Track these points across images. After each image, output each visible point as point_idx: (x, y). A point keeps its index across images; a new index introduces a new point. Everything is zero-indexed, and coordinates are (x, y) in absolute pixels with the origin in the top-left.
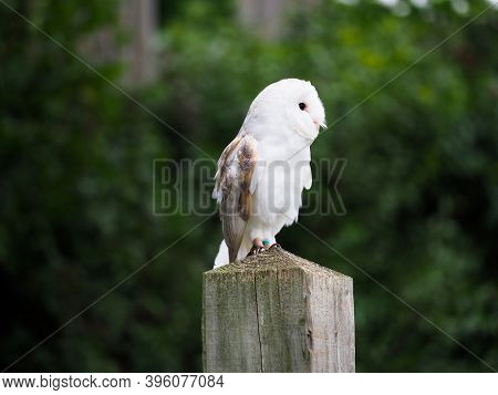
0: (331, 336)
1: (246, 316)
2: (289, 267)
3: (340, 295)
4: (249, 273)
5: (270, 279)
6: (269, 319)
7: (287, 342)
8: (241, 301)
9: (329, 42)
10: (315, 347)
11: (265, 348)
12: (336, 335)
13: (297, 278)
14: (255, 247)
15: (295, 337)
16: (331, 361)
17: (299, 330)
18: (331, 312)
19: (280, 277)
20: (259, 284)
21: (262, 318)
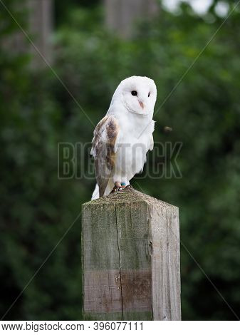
0: (165, 246)
1: (110, 232)
2: (138, 200)
3: (171, 218)
4: (112, 204)
5: (125, 209)
6: (124, 235)
7: (136, 249)
8: (106, 223)
9: (164, 41)
10: (154, 252)
11: (122, 253)
12: (168, 244)
13: (142, 207)
14: (116, 187)
15: (141, 246)
16: (164, 262)
17: (144, 241)
18: (165, 230)
19: (132, 207)
20: (118, 212)
21: (120, 233)
